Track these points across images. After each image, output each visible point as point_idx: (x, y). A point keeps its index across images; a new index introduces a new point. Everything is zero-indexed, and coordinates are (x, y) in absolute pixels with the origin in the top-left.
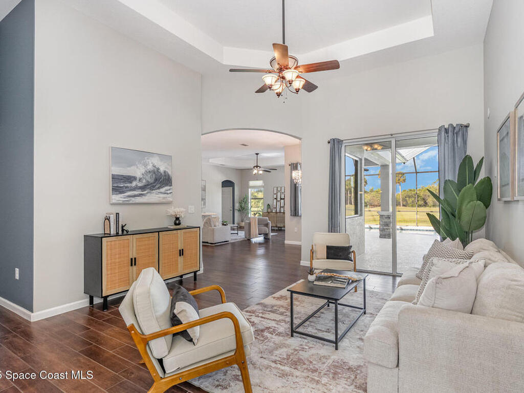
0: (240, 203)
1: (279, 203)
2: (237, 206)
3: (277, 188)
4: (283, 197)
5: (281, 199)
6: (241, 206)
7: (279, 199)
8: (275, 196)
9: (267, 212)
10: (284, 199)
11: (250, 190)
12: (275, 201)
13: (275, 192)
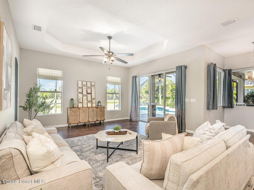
1: (85, 98)
4: (89, 91)
5: (88, 93)
7: (85, 93)
8: (80, 90)
12: (80, 95)
13: (80, 85)
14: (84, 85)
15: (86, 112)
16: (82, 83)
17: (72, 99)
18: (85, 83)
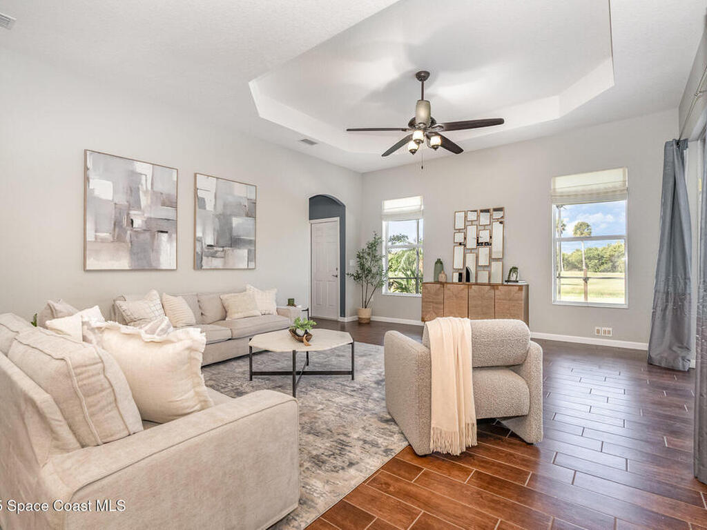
0: (359, 257)
1: (471, 258)
2: (352, 265)
3: (466, 213)
4: (484, 237)
5: (479, 244)
6: (362, 266)
7: (471, 243)
8: (459, 238)
9: (437, 282)
10: (488, 244)
11: (384, 223)
12: (459, 251)
13: (460, 225)
14: (472, 221)
15: (462, 297)
16: (466, 217)
17: (439, 262)
18: (472, 216)
